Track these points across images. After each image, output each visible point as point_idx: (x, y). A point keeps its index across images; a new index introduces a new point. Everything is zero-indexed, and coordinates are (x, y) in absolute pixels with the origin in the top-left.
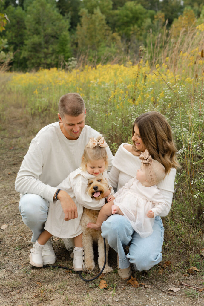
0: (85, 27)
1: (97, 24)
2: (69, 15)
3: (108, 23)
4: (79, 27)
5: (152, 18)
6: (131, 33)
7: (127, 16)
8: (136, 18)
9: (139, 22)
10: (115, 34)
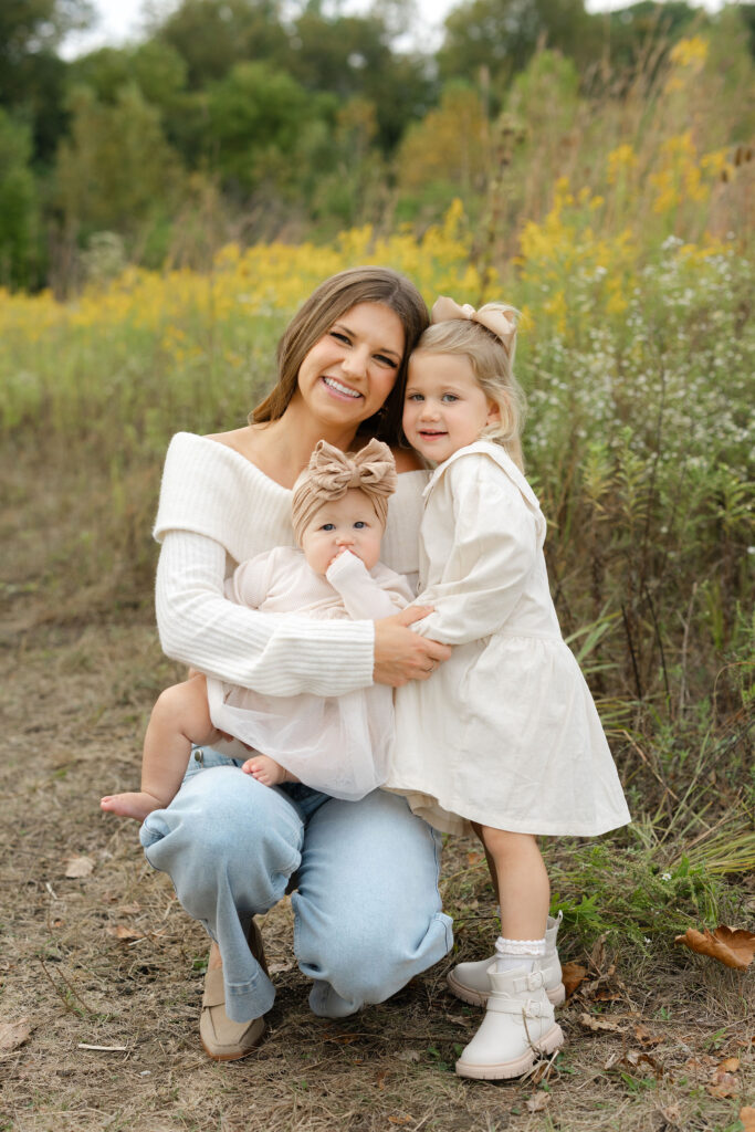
0: (87, 154)
1: (132, 139)
2: (29, 107)
3: (171, 138)
4: (64, 154)
5: (330, 119)
6: (256, 173)
7: (239, 114)
8: (270, 123)
9: (284, 134)
10: (198, 181)
